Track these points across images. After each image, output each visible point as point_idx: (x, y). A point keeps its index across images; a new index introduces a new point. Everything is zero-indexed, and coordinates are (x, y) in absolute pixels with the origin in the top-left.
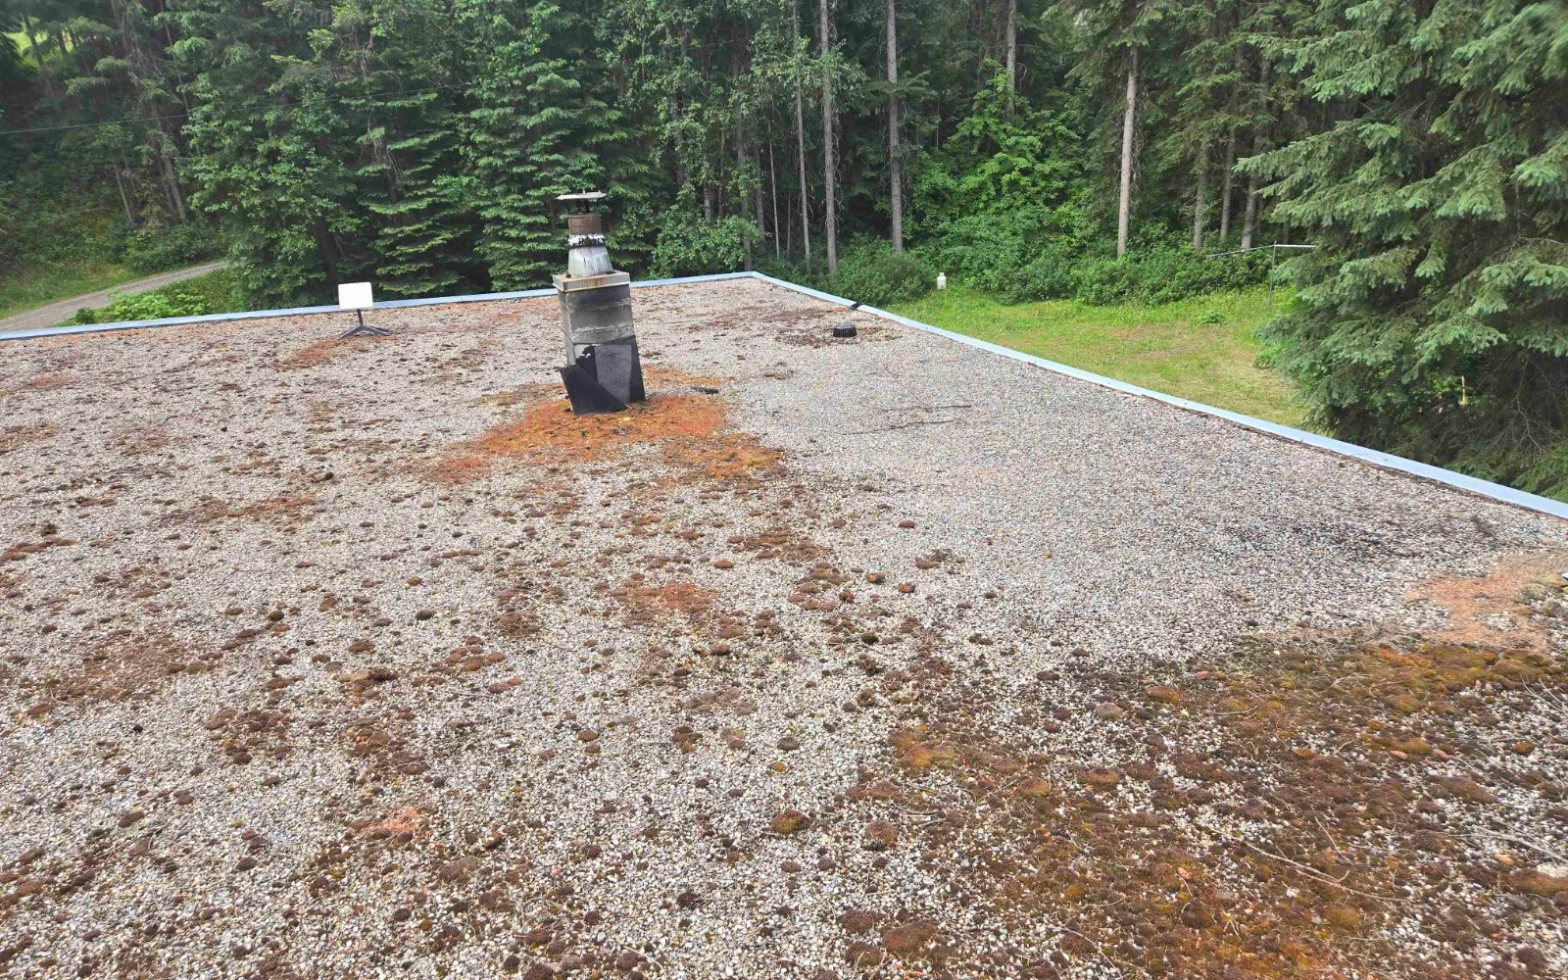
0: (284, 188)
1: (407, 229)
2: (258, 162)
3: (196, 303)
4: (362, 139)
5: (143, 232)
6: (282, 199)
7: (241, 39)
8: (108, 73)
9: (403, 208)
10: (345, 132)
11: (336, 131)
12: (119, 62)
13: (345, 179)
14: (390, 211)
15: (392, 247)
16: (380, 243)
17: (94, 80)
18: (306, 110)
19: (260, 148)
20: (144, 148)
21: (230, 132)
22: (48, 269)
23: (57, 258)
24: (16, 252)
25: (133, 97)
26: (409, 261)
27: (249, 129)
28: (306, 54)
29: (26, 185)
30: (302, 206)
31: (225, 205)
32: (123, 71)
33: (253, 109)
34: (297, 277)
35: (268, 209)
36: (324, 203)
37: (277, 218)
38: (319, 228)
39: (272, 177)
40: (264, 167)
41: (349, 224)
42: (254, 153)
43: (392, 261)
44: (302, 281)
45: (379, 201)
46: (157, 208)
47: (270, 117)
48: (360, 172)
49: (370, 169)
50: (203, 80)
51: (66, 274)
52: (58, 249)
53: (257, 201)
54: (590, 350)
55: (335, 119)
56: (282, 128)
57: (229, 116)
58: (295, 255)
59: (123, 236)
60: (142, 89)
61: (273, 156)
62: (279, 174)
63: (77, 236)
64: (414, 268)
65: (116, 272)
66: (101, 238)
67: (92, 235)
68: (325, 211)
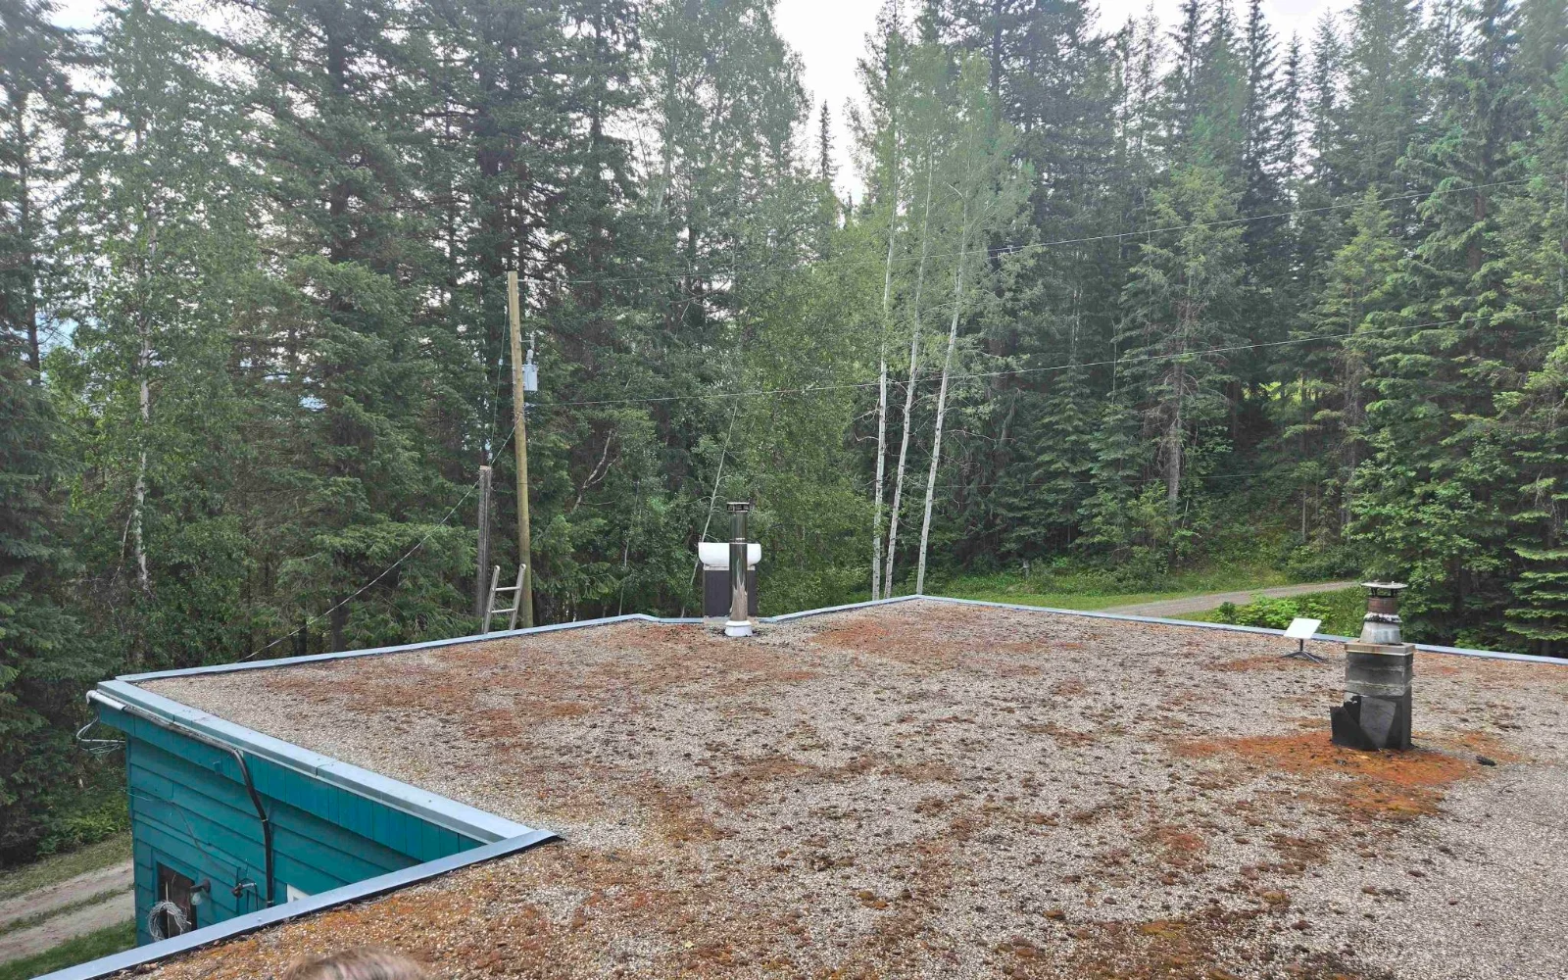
0: (1429, 525)
1: (1551, 576)
2: (1412, 502)
3: (1322, 612)
4: (1525, 488)
5: (1308, 548)
6: (1424, 535)
7: (1432, 400)
8: (1324, 421)
9: (1552, 555)
10: (1512, 481)
11: (1501, 479)
12: (1335, 414)
13: (1498, 523)
14: (1536, 557)
15: (1529, 591)
16: (1517, 585)
17: (1308, 427)
18: (1474, 461)
19: (1417, 491)
20: (1331, 482)
21: (1394, 476)
22: (1223, 567)
23: (1233, 560)
24: (1206, 551)
25: (1338, 440)
26: (1542, 607)
27: (1413, 474)
28: (1490, 412)
29: (1232, 502)
30: (1441, 543)
31: (1370, 536)
32: (1336, 420)
33: (1423, 457)
34: (1419, 604)
35: (1408, 542)
36: (1462, 542)
37: (1415, 550)
38: (1453, 563)
39: (1420, 516)
40: (1416, 508)
41: (1484, 564)
42: (1412, 495)
43: (1525, 604)
44: (1423, 609)
45: (1529, 546)
46: (1326, 530)
47: (1436, 465)
48: (1514, 518)
49: (1526, 515)
50: (1385, 433)
51: (1236, 574)
52: (1237, 553)
53: (1398, 535)
54: (1358, 698)
55: (1501, 468)
56: (1445, 474)
57: (1400, 462)
58: (1420, 585)
59: (1289, 550)
60: (1345, 434)
61: (1428, 498)
62: (1427, 514)
63: (1255, 545)
64: (1548, 614)
65: (1273, 577)
66: (1273, 549)
67: (1267, 545)
68: (1462, 550)
